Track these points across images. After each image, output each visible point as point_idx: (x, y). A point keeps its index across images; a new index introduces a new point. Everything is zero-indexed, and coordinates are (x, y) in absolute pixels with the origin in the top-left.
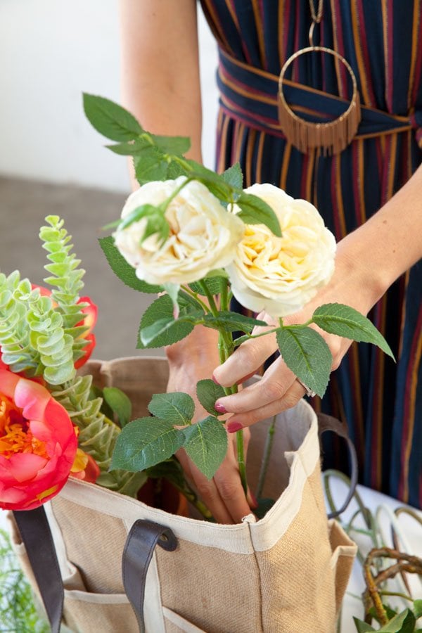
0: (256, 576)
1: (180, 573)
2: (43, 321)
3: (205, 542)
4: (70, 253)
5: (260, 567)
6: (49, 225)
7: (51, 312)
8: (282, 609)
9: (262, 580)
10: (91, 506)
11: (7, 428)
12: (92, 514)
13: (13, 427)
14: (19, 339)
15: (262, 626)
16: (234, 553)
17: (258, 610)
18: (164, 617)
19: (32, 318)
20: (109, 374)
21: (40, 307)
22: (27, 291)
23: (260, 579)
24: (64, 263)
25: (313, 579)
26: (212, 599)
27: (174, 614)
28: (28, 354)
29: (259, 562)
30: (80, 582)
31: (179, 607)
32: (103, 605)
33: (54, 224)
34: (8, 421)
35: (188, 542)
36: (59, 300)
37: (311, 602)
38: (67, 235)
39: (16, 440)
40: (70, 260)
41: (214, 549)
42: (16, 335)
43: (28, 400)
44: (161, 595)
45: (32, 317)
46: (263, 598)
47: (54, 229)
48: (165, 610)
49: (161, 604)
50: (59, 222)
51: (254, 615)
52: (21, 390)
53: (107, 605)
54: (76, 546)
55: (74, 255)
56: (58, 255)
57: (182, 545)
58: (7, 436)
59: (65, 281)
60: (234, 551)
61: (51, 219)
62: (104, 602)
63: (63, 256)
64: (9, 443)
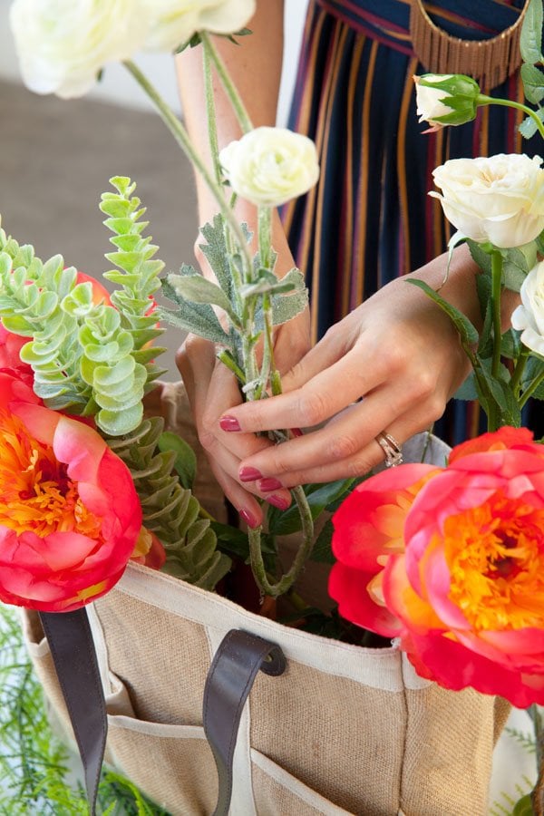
0: (401, 723)
1: (283, 705)
2: (105, 344)
3: (332, 670)
4: (144, 234)
5: (410, 711)
6: (114, 191)
7: (117, 332)
8: (432, 768)
9: (410, 728)
10: (156, 603)
11: (37, 488)
12: (157, 613)
13: (46, 486)
14: (64, 364)
15: (400, 790)
16: (371, 688)
17: (399, 769)
18: (252, 762)
19: (88, 339)
20: (173, 401)
21: (101, 323)
22: (85, 300)
23: (407, 726)
24: (134, 251)
25: (477, 725)
26: (329, 746)
27: (268, 761)
28: (75, 385)
29: (409, 704)
30: (127, 704)
31: (276, 751)
32: (161, 739)
33: (123, 188)
34: (39, 476)
35: (303, 666)
36: (124, 306)
37: (470, 757)
38: (140, 207)
39: (50, 506)
40: (144, 244)
41: (343, 680)
42: (59, 357)
43: (74, 453)
44: (250, 733)
45: (88, 337)
46: (407, 751)
47: (122, 198)
48: (255, 754)
49: (249, 746)
50: (130, 185)
51: (390, 774)
52: (63, 437)
53: (167, 739)
54: (126, 654)
55: (150, 238)
56: (127, 238)
57: (292, 670)
58: (38, 500)
59: (135, 278)
60: (373, 685)
61: (118, 181)
62: (164, 735)
63: (134, 240)
64: (38, 508)
